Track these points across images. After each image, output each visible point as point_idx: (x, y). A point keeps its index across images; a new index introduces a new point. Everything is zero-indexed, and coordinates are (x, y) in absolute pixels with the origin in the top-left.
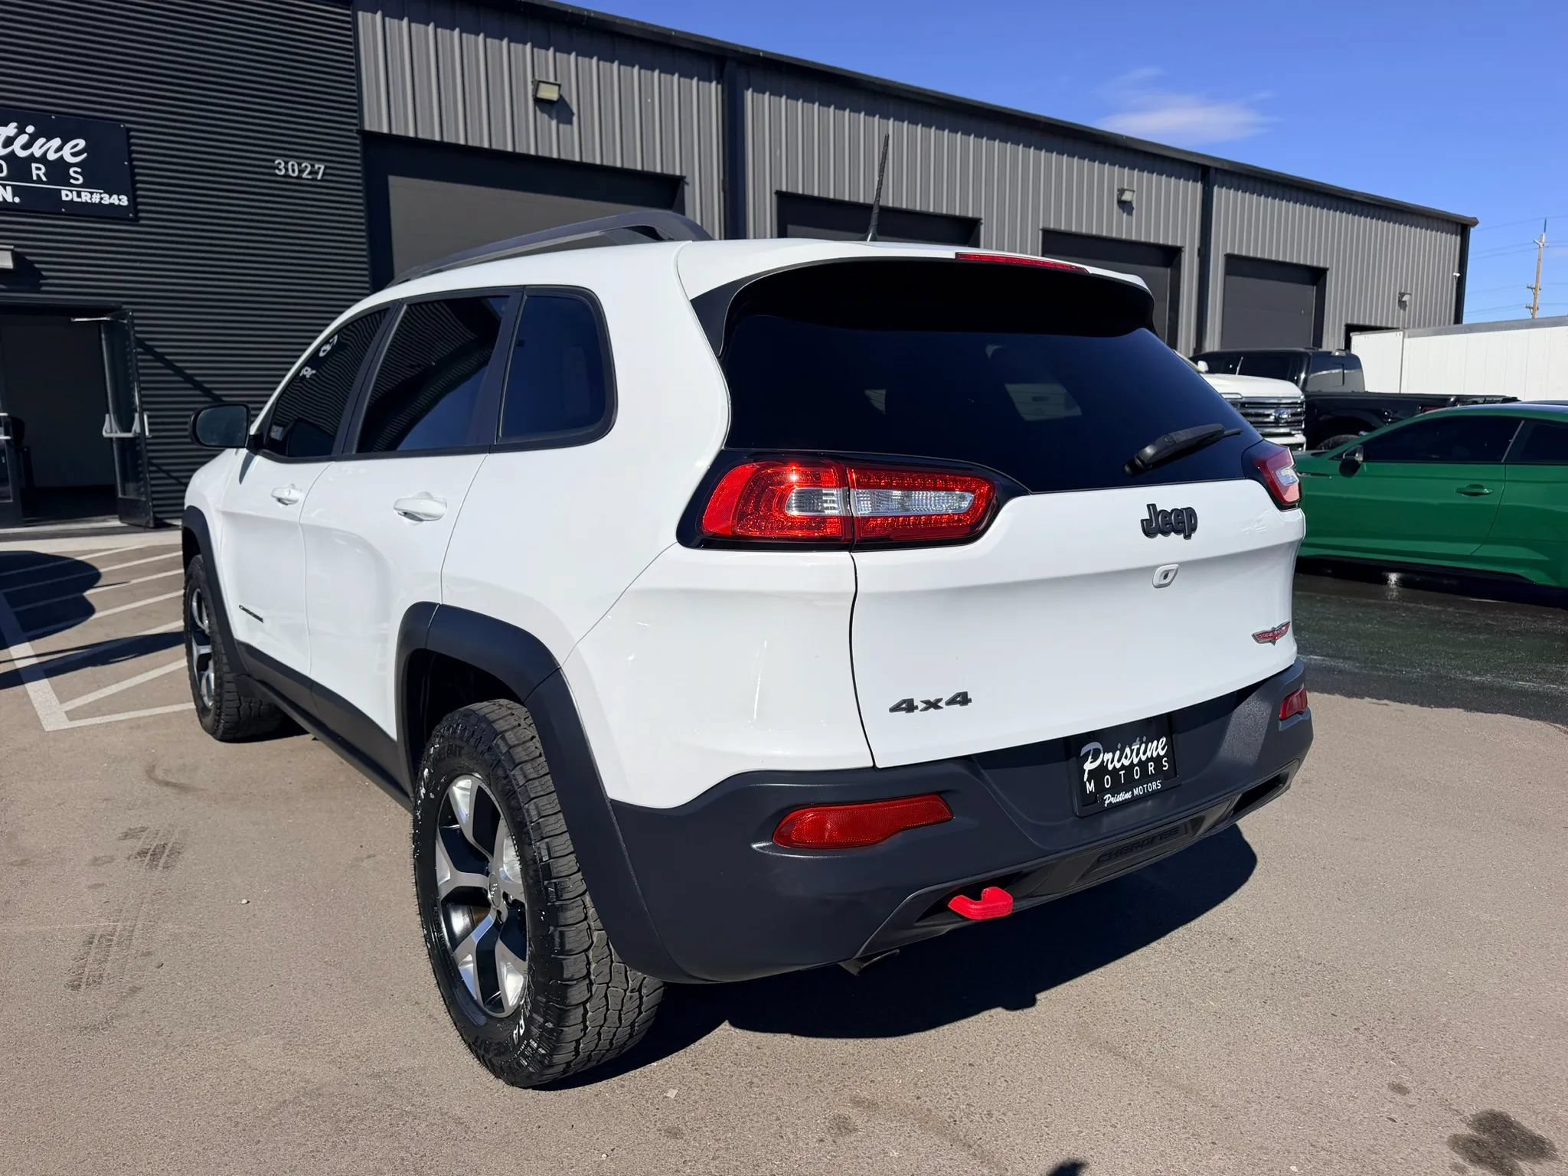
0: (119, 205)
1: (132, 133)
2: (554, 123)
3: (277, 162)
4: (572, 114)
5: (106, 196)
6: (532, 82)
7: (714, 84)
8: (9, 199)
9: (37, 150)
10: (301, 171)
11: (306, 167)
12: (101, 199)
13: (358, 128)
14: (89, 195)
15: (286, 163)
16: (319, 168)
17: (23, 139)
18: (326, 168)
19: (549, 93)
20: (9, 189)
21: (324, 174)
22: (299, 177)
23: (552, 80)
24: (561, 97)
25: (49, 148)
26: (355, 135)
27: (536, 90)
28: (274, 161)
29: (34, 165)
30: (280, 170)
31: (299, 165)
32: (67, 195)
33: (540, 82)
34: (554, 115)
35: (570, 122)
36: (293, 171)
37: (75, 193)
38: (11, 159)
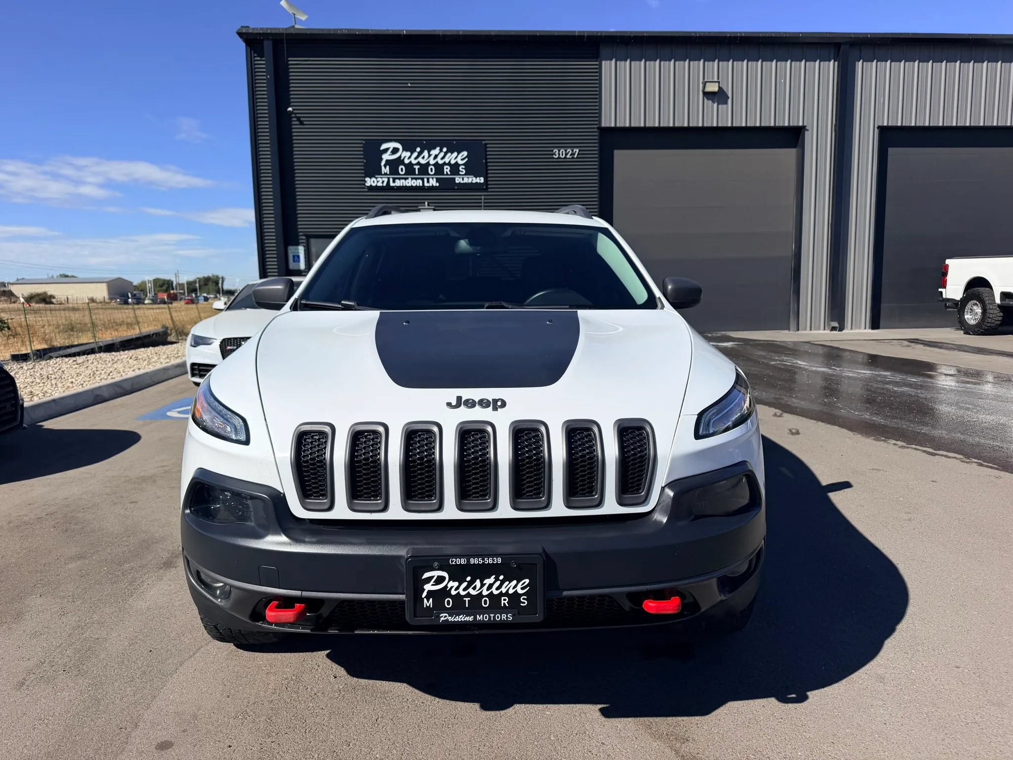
0: (480, 183)
1: (488, 146)
2: (715, 105)
3: (554, 151)
4: (728, 98)
5: (474, 178)
6: (702, 83)
7: (832, 62)
8: (434, 185)
9: (447, 160)
10: (566, 154)
11: (569, 152)
12: (472, 180)
13: (598, 126)
14: (467, 179)
15: (559, 151)
16: (576, 151)
17: (442, 154)
18: (579, 151)
19: (713, 88)
20: (435, 179)
21: (578, 155)
22: (565, 158)
23: (716, 79)
24: (720, 87)
25: (452, 158)
26: (596, 130)
27: (704, 87)
28: (553, 151)
29: (445, 167)
30: (556, 155)
31: (566, 151)
32: (458, 180)
33: (706, 82)
34: (716, 101)
35: (726, 103)
36: (562, 155)
37: (461, 179)
38: (436, 165)
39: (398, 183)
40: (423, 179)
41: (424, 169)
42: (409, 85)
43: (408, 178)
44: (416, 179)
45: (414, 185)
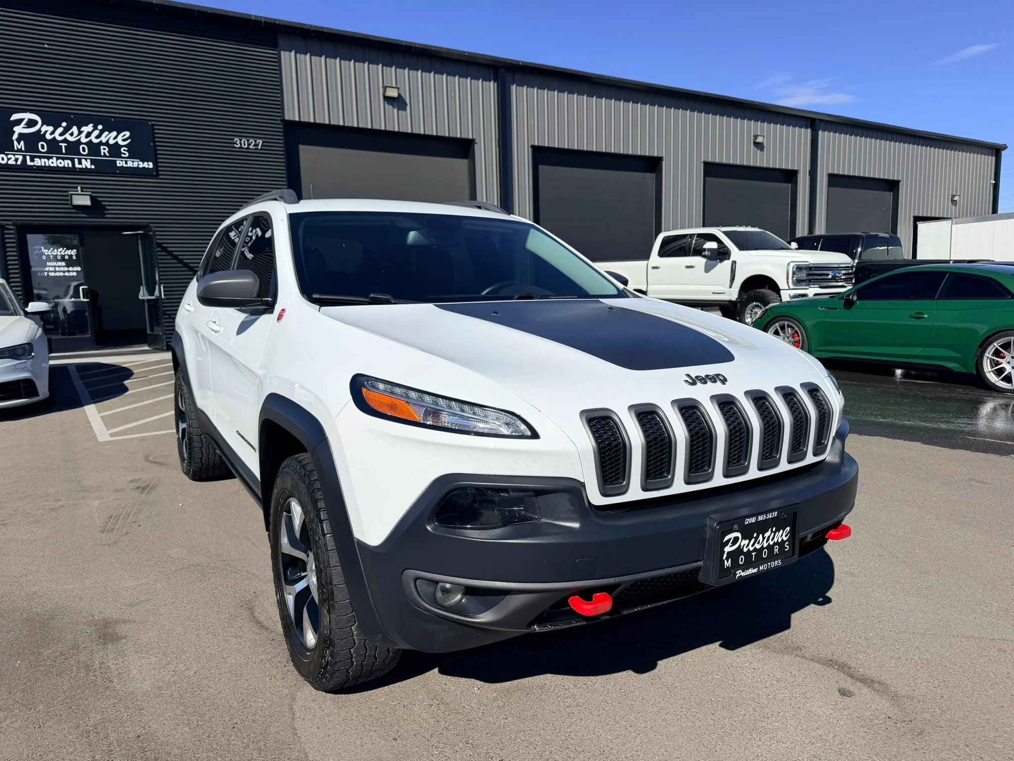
0: (148, 168)
1: (155, 127)
2: (396, 110)
3: (235, 140)
4: (406, 105)
5: (141, 163)
6: (383, 87)
7: (492, 83)
8: (89, 167)
9: (103, 139)
10: (249, 145)
11: (252, 142)
12: (138, 164)
13: (281, 118)
14: (132, 163)
15: (241, 140)
16: (259, 142)
17: (96, 133)
18: (263, 142)
19: (392, 93)
20: (89, 161)
21: (262, 146)
22: (248, 148)
23: (394, 85)
24: (399, 95)
25: (110, 137)
26: (280, 122)
27: (384, 92)
28: (233, 139)
29: (102, 147)
30: (237, 144)
31: (248, 141)
32: (120, 163)
33: (386, 87)
34: (395, 106)
35: (405, 109)
36: (245, 145)
37: (124, 162)
38: (90, 144)
39: (38, 162)
40: (72, 160)
41: (73, 148)
42: (46, 46)
43: (52, 158)
44: (63, 159)
45: (61, 166)
